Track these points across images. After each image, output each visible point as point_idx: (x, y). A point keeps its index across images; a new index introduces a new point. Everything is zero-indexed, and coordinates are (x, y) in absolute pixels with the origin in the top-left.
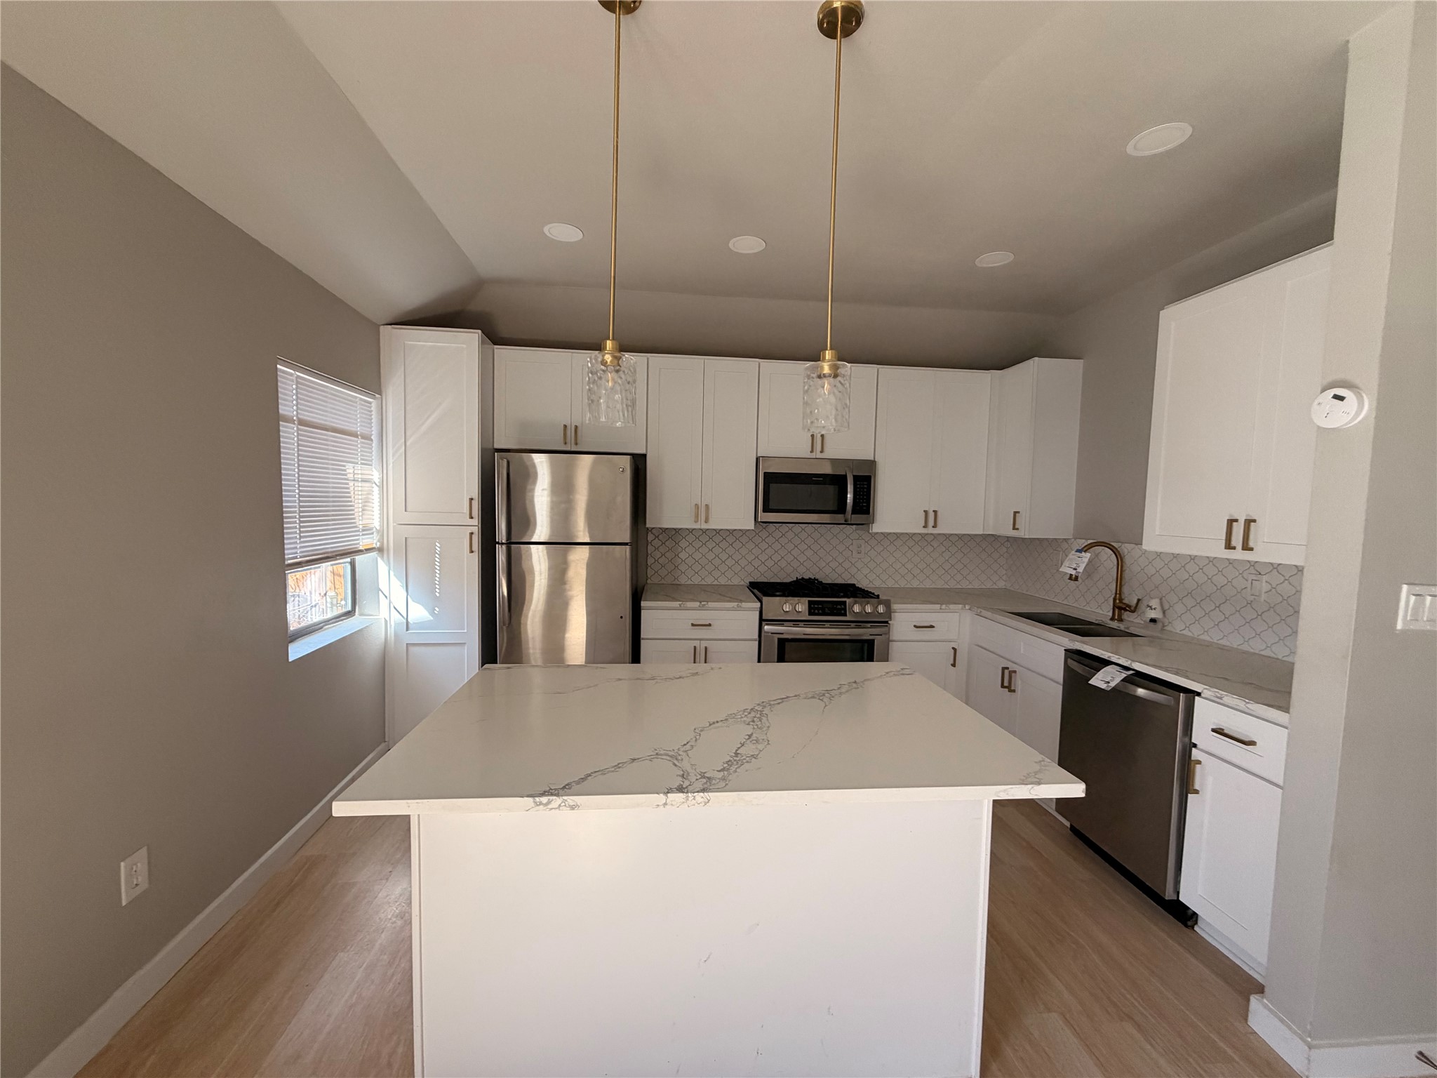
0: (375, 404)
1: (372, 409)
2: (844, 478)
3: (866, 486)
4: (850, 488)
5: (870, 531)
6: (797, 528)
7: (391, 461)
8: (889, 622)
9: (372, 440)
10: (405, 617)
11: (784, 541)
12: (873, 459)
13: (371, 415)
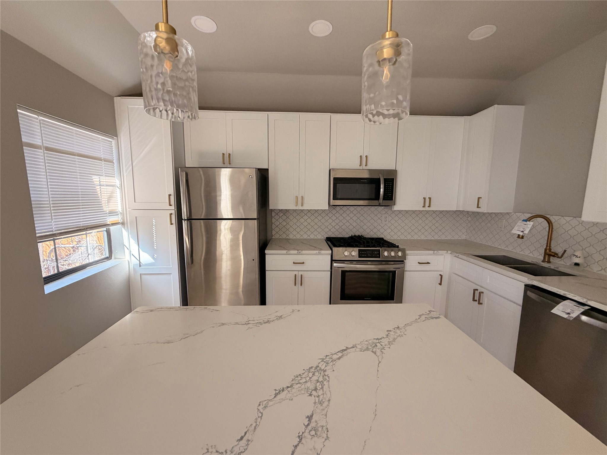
0: (114, 142)
1: (113, 145)
2: (379, 180)
3: (391, 184)
4: (382, 186)
5: (393, 210)
6: (352, 208)
7: (125, 175)
8: (404, 261)
9: (114, 163)
10: (139, 260)
11: (345, 215)
12: (395, 169)
13: (112, 149)
